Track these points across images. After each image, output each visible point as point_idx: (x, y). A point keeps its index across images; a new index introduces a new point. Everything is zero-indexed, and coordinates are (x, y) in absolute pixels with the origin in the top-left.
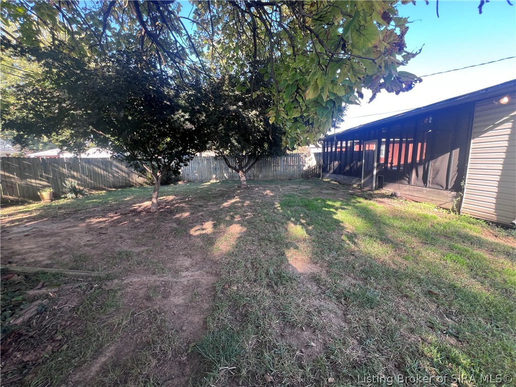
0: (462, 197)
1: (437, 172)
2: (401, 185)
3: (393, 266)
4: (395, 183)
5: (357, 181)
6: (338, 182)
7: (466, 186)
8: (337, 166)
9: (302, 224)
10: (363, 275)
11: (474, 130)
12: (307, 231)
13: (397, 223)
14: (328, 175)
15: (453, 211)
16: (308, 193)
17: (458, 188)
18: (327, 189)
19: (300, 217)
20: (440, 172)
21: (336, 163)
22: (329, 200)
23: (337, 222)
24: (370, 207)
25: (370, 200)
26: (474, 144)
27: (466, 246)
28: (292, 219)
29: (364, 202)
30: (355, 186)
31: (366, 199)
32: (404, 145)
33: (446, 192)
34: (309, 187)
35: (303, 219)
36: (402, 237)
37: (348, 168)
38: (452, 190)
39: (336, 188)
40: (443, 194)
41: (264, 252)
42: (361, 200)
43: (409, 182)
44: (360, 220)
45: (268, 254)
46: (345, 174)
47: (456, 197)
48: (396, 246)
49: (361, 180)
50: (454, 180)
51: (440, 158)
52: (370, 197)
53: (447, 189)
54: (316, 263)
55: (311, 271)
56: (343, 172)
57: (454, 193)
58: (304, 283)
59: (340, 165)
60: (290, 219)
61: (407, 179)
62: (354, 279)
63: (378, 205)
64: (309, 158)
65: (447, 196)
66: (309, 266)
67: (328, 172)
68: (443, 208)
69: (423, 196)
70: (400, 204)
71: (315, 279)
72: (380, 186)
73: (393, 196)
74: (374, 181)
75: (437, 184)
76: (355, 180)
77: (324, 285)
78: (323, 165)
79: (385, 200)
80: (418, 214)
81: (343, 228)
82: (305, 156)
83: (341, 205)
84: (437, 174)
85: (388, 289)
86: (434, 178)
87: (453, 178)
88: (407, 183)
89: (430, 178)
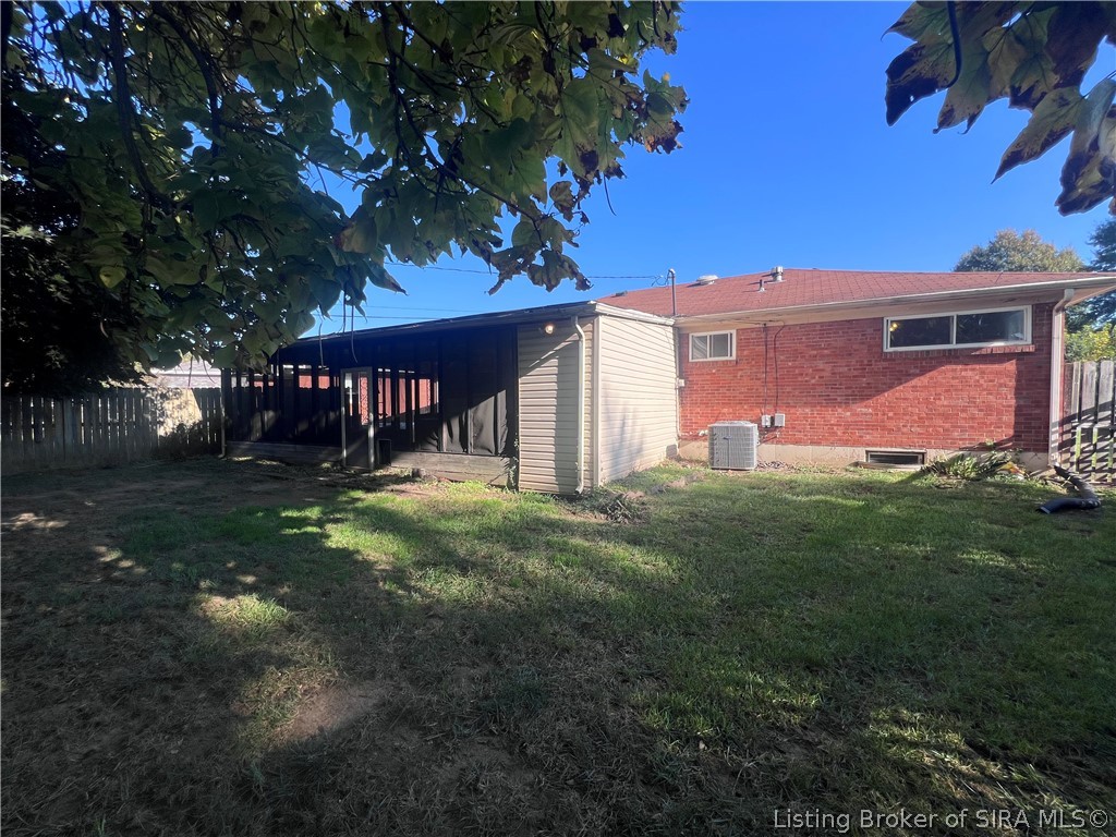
0: (518, 464)
1: (480, 428)
2: (425, 454)
3: (510, 608)
4: (414, 451)
5: (330, 455)
6: (281, 461)
7: (521, 447)
8: (271, 423)
9: (249, 589)
10: (483, 649)
11: (520, 365)
12: (281, 601)
13: (458, 526)
14: (245, 445)
15: (510, 487)
16: (209, 499)
17: (511, 451)
18: (260, 482)
19: (230, 570)
20: (485, 429)
21: (269, 415)
22: (286, 508)
23: (345, 555)
24: (388, 505)
25: (375, 490)
26: (524, 383)
27: (555, 538)
28: (203, 584)
29: (370, 498)
30: (326, 465)
31: (368, 490)
32: (402, 382)
33: (496, 460)
34: (197, 483)
35: (246, 573)
36: (483, 549)
37: (303, 426)
38: (503, 455)
39: (284, 476)
40: (491, 463)
41: (176, 730)
42: (359, 494)
43: (439, 448)
44: (391, 536)
45: (196, 730)
46: (297, 440)
47: (510, 466)
48: (485, 568)
49: (341, 452)
50: (504, 439)
51: (482, 405)
52: (374, 485)
53: (496, 454)
54: (372, 674)
55: (371, 702)
56: (290, 436)
57: (507, 459)
58: (379, 743)
59: (278, 422)
60: (197, 588)
61: (435, 442)
62: (474, 665)
63: (399, 498)
64: (177, 402)
65: (498, 466)
66: (356, 691)
67: (244, 437)
68: (497, 486)
69: (464, 470)
70: (437, 490)
71: (397, 715)
72: (385, 460)
73: (415, 477)
74: (372, 451)
75: (483, 448)
76: (326, 452)
77: (430, 719)
78: (226, 421)
79: (406, 486)
80: (476, 503)
81: (367, 565)
82: (163, 396)
83: (324, 513)
84: (481, 430)
85: (536, 652)
86: (477, 438)
87: (502, 436)
88: (434, 449)
89: (471, 440)
